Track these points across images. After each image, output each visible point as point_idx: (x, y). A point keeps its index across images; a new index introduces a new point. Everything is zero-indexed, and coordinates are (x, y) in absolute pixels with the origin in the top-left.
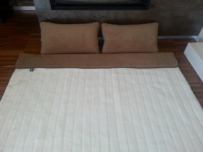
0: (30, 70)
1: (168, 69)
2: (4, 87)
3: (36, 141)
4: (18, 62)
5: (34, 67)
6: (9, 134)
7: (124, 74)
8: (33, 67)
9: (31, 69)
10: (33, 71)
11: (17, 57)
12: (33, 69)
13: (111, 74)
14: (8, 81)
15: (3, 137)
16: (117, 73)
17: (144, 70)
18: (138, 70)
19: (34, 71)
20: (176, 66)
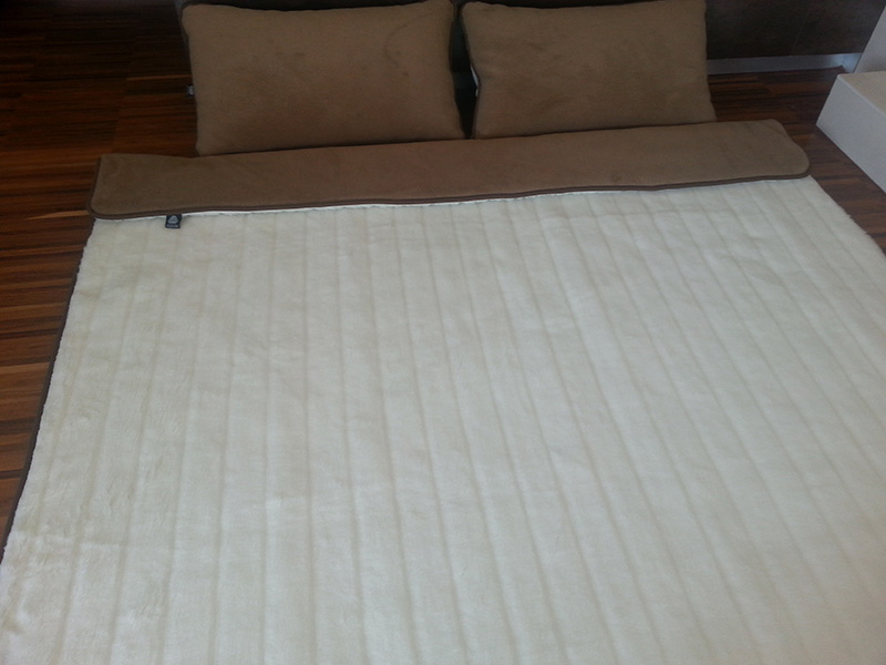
0: (167, 223)
1: (773, 184)
2: (61, 304)
3: (273, 505)
4: (101, 191)
5: (183, 206)
6: (132, 489)
7: (594, 216)
8: (178, 207)
9: (168, 218)
10: (178, 225)
11: (91, 173)
12: (180, 218)
13: (538, 220)
14: (71, 276)
15: (111, 505)
16: (562, 214)
17: (676, 197)
18: (647, 198)
19: (186, 228)
20: (804, 169)
